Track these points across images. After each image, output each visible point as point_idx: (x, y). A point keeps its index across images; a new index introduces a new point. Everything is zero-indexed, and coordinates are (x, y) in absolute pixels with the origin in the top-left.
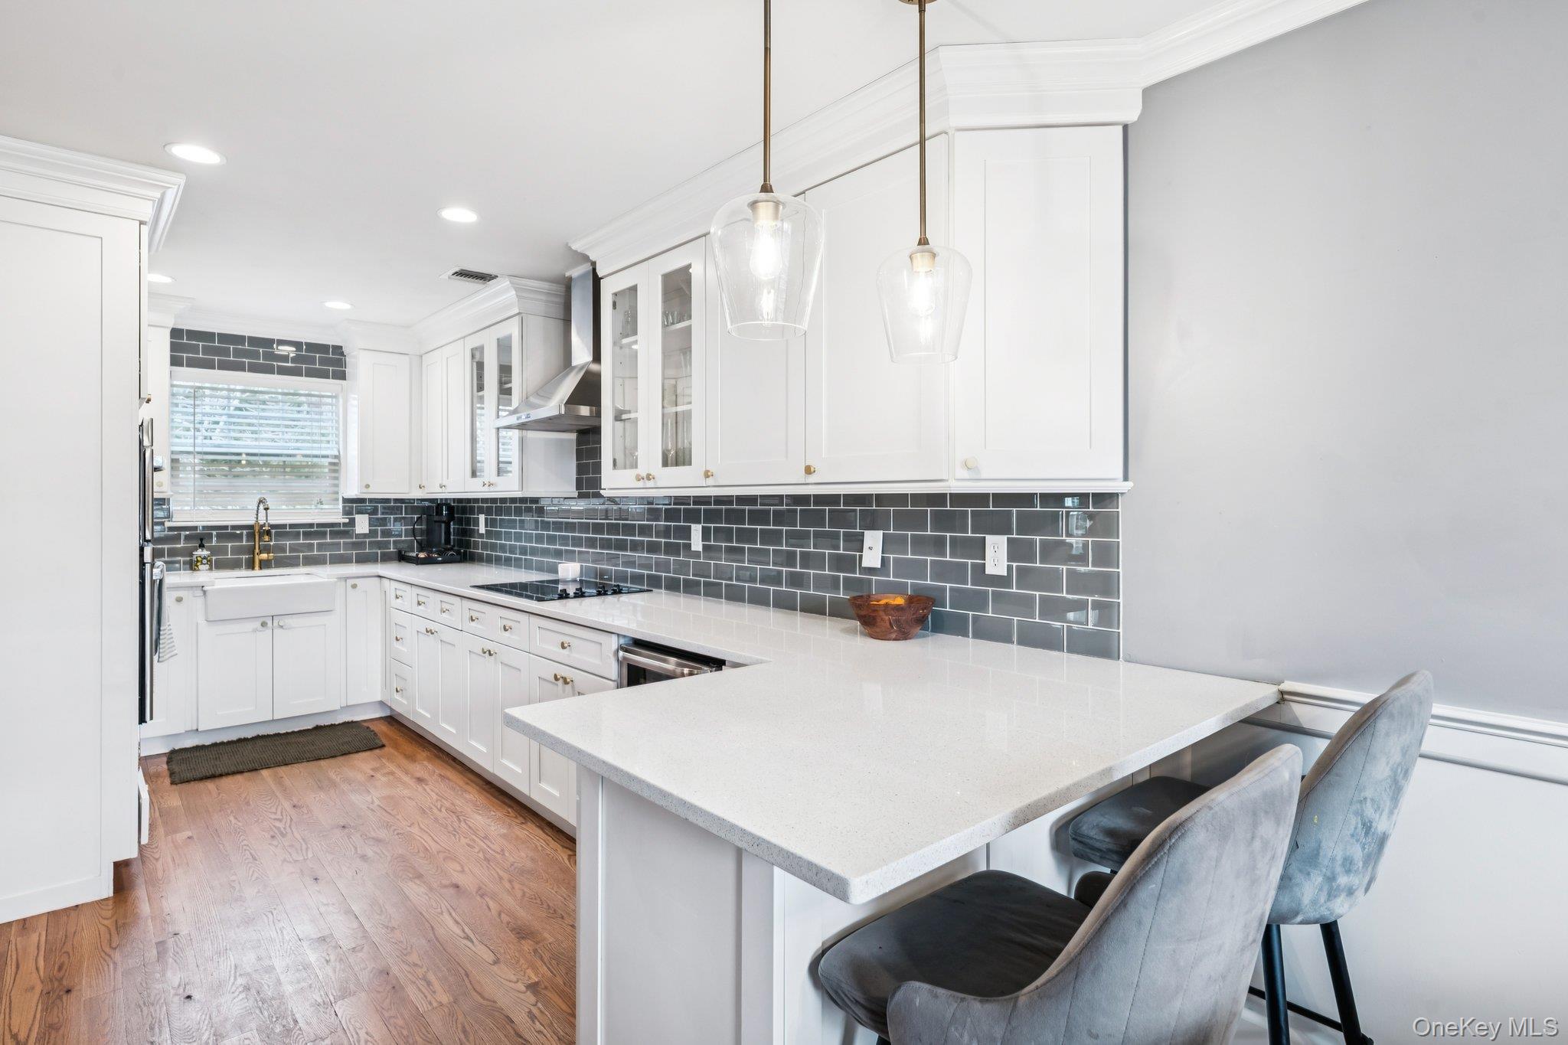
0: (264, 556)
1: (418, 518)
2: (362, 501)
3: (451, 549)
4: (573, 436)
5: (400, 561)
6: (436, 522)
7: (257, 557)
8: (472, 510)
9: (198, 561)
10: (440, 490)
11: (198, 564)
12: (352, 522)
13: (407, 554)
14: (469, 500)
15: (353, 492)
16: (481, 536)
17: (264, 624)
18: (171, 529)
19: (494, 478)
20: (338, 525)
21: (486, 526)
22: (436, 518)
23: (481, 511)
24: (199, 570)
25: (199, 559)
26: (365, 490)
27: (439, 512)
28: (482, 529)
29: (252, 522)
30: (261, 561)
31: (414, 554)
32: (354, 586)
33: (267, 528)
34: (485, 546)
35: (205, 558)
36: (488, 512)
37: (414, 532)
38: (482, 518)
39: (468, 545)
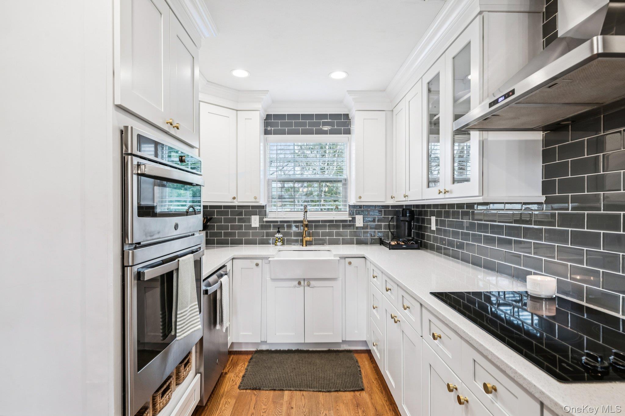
0: (308, 238)
1: (392, 218)
2: (360, 207)
3: (412, 240)
4: (539, 136)
5: (381, 245)
6: (402, 221)
7: (304, 239)
8: (426, 213)
9: (276, 240)
10: (404, 199)
11: (277, 242)
12: (354, 220)
13: (385, 241)
14: (423, 206)
15: (353, 201)
16: (433, 232)
17: (299, 283)
18: (267, 222)
19: (449, 186)
20: (346, 221)
21: (437, 225)
22: (402, 218)
23: (432, 214)
24: (277, 245)
25: (277, 239)
26: (359, 200)
27: (404, 215)
28: (433, 227)
29: (302, 219)
30: (306, 241)
31: (388, 242)
32: (350, 263)
33: (306, 223)
34: (435, 239)
35: (279, 239)
36: (438, 214)
37: (389, 227)
38: (433, 219)
39: (423, 236)
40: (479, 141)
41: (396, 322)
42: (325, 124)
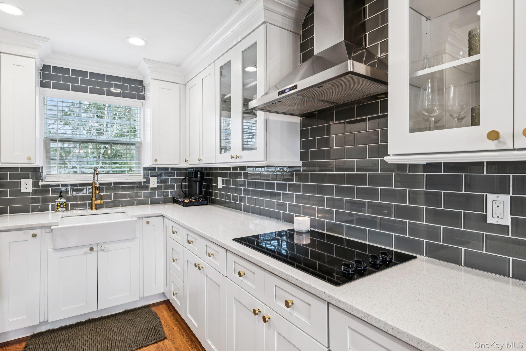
0: (98, 202)
1: (184, 179)
2: (154, 169)
3: (202, 197)
4: (298, 120)
5: (174, 203)
6: (194, 181)
7: (94, 202)
8: (213, 174)
9: (58, 206)
10: (198, 162)
11: (58, 207)
12: (148, 181)
13: (178, 199)
14: (211, 169)
15: (148, 164)
16: (220, 190)
17: (91, 249)
18: (43, 186)
19: (240, 152)
20: (140, 183)
21: (223, 184)
22: (194, 179)
23: (219, 175)
24: (59, 211)
25: (59, 204)
26: (155, 163)
27: (196, 176)
28: (220, 186)
29: (91, 182)
30: (96, 205)
31: (182, 200)
32: (148, 222)
33: (97, 186)
34: (222, 196)
35: (62, 204)
36: (224, 175)
37: (181, 187)
38: (220, 179)
39: (211, 194)
40: (264, 119)
41: (200, 269)
42: (116, 86)
